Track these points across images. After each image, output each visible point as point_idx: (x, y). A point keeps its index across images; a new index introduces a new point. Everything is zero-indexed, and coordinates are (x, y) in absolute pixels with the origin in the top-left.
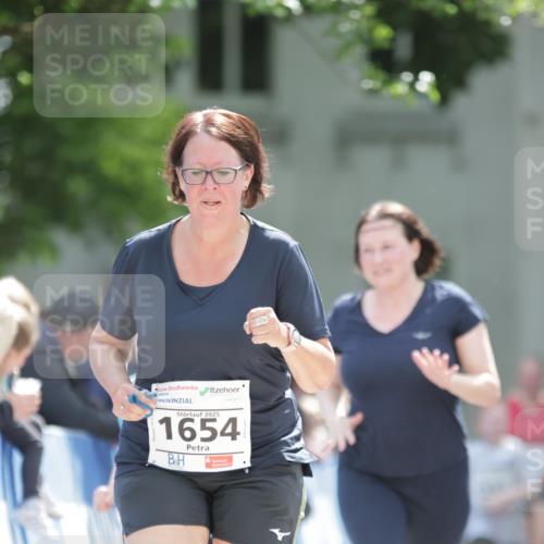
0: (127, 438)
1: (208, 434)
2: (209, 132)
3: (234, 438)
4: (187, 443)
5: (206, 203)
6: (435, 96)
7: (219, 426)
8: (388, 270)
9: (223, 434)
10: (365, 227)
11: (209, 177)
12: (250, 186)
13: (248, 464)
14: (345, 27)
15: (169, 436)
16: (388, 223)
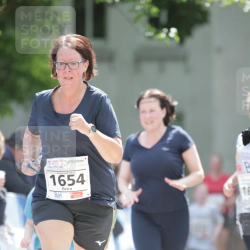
0: (38, 185)
1: (71, 182)
2: (67, 45)
3: (83, 183)
4: (62, 187)
5: (65, 78)
6: (177, 39)
7: (75, 178)
8: (152, 122)
9: (78, 182)
10: (142, 101)
11: (67, 66)
12: (87, 70)
13: (90, 195)
14: (138, 8)
15: (55, 184)
16: (153, 99)
